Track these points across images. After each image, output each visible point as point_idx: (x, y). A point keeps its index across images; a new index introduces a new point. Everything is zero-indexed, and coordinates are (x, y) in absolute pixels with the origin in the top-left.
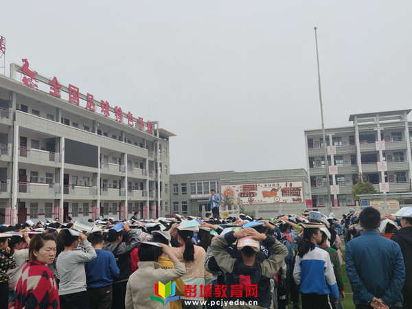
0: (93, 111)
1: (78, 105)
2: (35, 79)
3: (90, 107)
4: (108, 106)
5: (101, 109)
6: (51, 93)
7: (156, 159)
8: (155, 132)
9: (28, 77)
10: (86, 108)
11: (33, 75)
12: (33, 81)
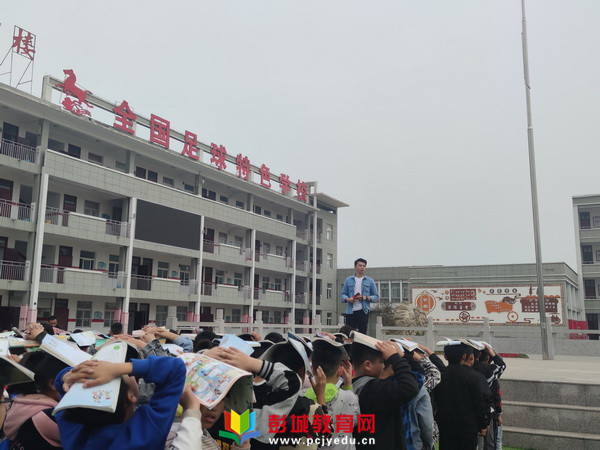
0: (196, 159)
1: (167, 148)
2: (86, 102)
3: (189, 153)
4: (225, 153)
5: (210, 156)
6: (116, 127)
7: (311, 242)
8: (311, 198)
9: (72, 99)
10: (182, 154)
11: (84, 96)
12: (84, 105)
